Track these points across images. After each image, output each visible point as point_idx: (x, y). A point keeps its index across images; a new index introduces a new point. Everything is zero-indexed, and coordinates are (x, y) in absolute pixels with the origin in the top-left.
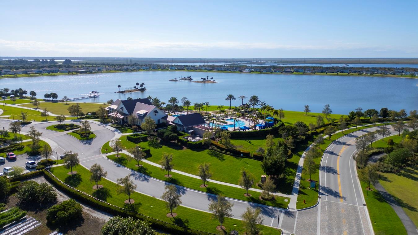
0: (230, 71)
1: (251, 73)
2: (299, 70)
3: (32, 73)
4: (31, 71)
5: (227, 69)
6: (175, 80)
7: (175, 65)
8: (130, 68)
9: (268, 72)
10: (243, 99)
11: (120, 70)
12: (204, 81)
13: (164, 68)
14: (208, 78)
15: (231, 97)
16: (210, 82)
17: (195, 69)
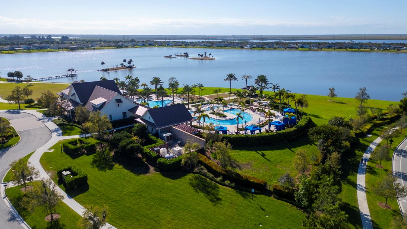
0: (230, 47)
1: (253, 49)
2: (304, 46)
3: (19, 50)
4: (19, 47)
5: (227, 45)
6: (170, 57)
7: (173, 42)
8: (125, 44)
9: (271, 47)
10: (247, 80)
11: (114, 46)
12: (202, 57)
13: (161, 45)
14: (205, 55)
15: (231, 77)
16: (208, 58)
17: (194, 45)
